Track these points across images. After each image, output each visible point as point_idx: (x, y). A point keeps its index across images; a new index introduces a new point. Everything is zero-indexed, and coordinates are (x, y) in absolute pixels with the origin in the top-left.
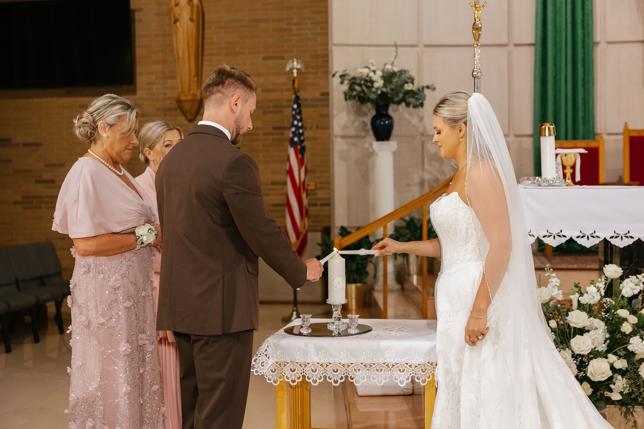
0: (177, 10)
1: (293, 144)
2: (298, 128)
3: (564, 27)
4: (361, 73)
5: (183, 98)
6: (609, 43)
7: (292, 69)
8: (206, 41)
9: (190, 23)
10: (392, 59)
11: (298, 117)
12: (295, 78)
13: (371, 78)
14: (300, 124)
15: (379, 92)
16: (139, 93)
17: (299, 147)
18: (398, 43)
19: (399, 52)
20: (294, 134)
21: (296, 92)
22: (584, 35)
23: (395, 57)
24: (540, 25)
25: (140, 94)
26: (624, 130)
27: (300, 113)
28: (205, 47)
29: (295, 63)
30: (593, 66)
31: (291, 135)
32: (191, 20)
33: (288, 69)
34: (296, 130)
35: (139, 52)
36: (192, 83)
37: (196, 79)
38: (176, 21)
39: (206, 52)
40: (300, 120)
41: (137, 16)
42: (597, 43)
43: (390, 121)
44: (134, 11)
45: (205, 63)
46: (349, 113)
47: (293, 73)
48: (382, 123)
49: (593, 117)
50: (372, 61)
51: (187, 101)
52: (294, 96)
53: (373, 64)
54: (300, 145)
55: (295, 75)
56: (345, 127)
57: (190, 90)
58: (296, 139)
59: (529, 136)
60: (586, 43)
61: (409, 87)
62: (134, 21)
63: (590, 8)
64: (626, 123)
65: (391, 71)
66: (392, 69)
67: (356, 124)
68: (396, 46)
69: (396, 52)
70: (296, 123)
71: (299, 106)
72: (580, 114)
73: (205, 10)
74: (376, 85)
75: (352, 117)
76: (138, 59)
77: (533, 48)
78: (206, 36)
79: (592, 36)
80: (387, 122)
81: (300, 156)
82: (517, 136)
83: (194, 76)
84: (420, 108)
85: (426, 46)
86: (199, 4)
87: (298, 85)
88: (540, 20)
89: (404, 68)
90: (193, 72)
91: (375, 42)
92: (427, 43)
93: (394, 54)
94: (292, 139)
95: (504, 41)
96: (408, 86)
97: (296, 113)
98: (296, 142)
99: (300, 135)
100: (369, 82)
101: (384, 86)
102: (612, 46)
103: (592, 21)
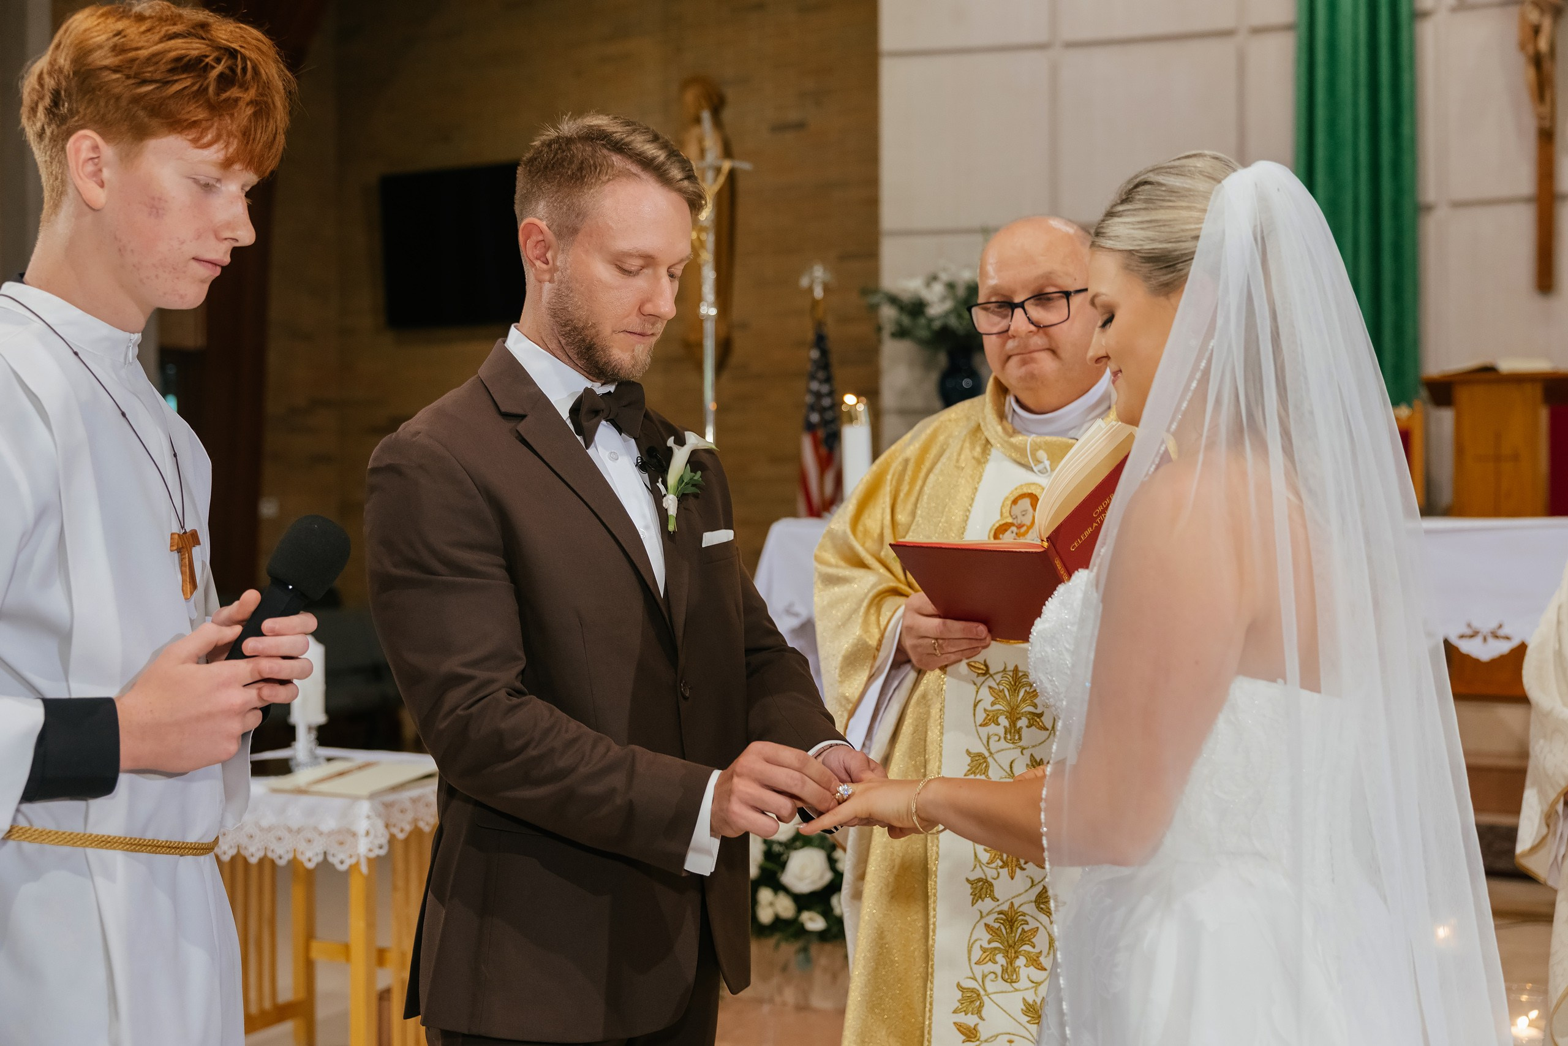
1: (810, 427)
2: (818, 395)
4: (905, 290)
6: (1456, 205)
7: (812, 283)
11: (821, 375)
12: (816, 300)
13: (922, 298)
14: (825, 389)
15: (936, 326)
17: (821, 433)
20: (812, 408)
21: (819, 325)
22: (1397, 190)
27: (827, 367)
29: (818, 271)
30: (1415, 256)
31: (806, 410)
33: (805, 283)
34: (815, 400)
40: (828, 380)
42: (1428, 208)
46: (911, 366)
47: (815, 291)
50: (945, 264)
52: (812, 335)
53: (947, 268)
54: (825, 428)
55: (819, 295)
56: (904, 393)
58: (815, 418)
60: (1401, 208)
67: (927, 386)
70: (815, 386)
71: (824, 353)
74: (932, 312)
75: (917, 373)
79: (1412, 193)
80: (967, 383)
81: (824, 450)
87: (823, 314)
91: (962, 224)
94: (807, 418)
97: (818, 368)
98: (815, 423)
99: (822, 410)
100: (916, 308)
101: (947, 314)
102: (1462, 211)
103: (1414, 160)
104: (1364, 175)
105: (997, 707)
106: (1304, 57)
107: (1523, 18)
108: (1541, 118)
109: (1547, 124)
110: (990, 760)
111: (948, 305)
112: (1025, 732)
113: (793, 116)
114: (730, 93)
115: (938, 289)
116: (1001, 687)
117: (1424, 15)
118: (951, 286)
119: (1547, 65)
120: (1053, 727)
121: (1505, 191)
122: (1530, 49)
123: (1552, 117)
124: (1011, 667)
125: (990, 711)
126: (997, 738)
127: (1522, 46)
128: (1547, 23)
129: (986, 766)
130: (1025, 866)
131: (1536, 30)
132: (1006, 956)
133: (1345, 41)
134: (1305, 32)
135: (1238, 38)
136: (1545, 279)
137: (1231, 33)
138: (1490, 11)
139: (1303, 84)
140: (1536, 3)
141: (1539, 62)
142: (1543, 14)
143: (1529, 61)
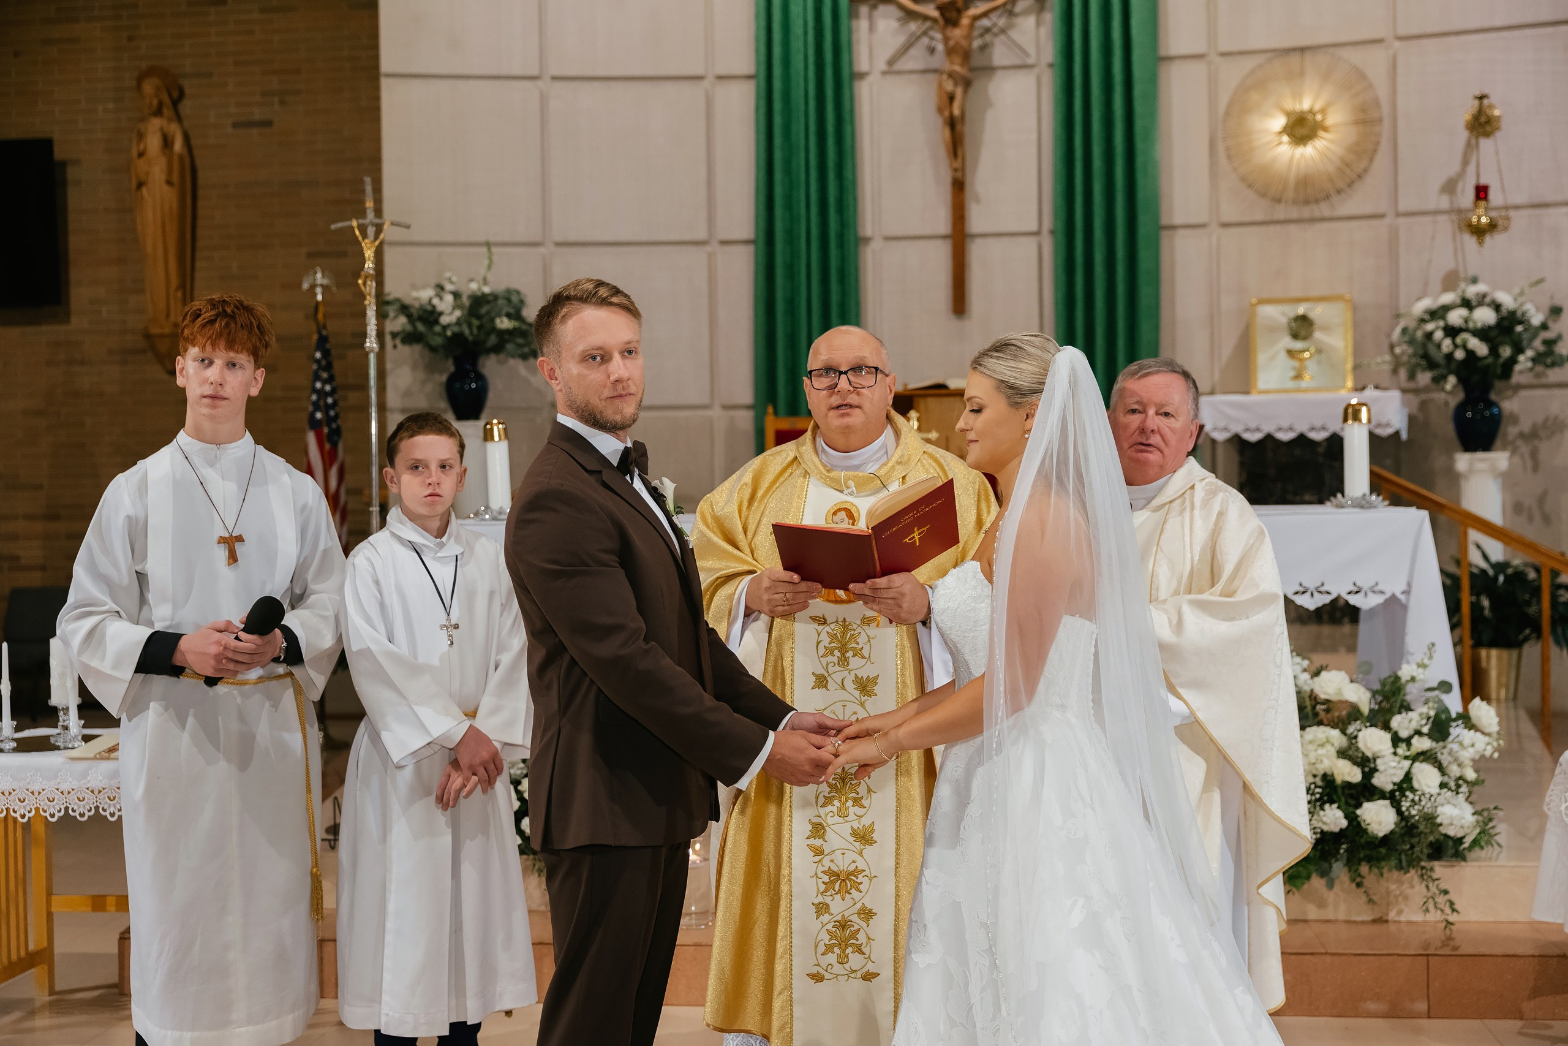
0: (141, 164)
1: (314, 425)
2: (322, 394)
3: (803, 211)
4: (417, 299)
5: (155, 330)
6: (888, 239)
7: (313, 287)
8: (200, 223)
9: (166, 188)
10: (482, 271)
11: (325, 375)
12: (318, 303)
13: (434, 307)
14: (328, 388)
15: (449, 333)
16: (74, 320)
17: (326, 430)
18: (492, 239)
19: (495, 258)
20: (316, 406)
21: (321, 328)
22: (841, 224)
23: (489, 267)
24: (762, 207)
25: (77, 322)
27: (329, 367)
28: (200, 233)
29: (319, 275)
30: (857, 282)
31: (311, 408)
32: (169, 183)
33: (306, 286)
34: (319, 399)
35: (76, 242)
36: (172, 302)
37: (179, 294)
38: (140, 185)
39: (200, 244)
40: (330, 380)
41: (71, 173)
42: (867, 240)
43: (480, 384)
44: (63, 164)
45: (199, 264)
46: (414, 367)
47: (315, 295)
48: (466, 387)
50: (448, 275)
51: (162, 336)
52: (315, 337)
53: (450, 279)
54: (329, 426)
55: (320, 297)
56: (407, 393)
57: (168, 315)
58: (319, 415)
59: (748, 407)
60: (846, 239)
61: (504, 323)
62: (64, 183)
63: (851, 177)
65: (479, 294)
66: (479, 289)
67: (429, 387)
68: (488, 245)
69: (490, 259)
70: (318, 385)
71: (326, 354)
73: (199, 163)
74: (445, 320)
75: (421, 375)
76: (72, 256)
77: (751, 248)
78: (201, 212)
79: (856, 227)
80: (474, 386)
81: (327, 446)
82: (726, 407)
83: (177, 289)
84: (532, 360)
85: (558, 244)
86: (185, 153)
87: (325, 316)
88: (762, 198)
89: (514, 285)
90: (174, 281)
91: (462, 238)
92: (559, 238)
93: (486, 262)
94: (312, 416)
95: (701, 234)
96: (502, 321)
97: (320, 368)
98: (320, 421)
99: (328, 407)
100: (430, 316)
101: (458, 323)
102: (894, 244)
103: (855, 200)
104: (814, 210)
105: (832, 645)
106: (763, 103)
107: (940, 86)
108: (956, 170)
109: (959, 174)
110: (829, 678)
111: (458, 313)
112: (851, 660)
113: (258, 114)
114: (187, 85)
115: (449, 298)
116: (835, 632)
117: (862, 76)
118: (456, 295)
119: (958, 127)
120: (869, 657)
121: (928, 231)
122: (947, 113)
123: (963, 169)
124: (840, 619)
125: (828, 648)
126: (832, 664)
127: (940, 110)
128: (959, 92)
129: (826, 683)
131: (951, 98)
132: (841, 801)
133: (798, 94)
134: (763, 84)
135: (706, 83)
136: (959, 304)
137: (700, 78)
138: (914, 77)
139: (763, 128)
140: (951, 75)
141: (953, 124)
142: (956, 84)
143: (945, 123)
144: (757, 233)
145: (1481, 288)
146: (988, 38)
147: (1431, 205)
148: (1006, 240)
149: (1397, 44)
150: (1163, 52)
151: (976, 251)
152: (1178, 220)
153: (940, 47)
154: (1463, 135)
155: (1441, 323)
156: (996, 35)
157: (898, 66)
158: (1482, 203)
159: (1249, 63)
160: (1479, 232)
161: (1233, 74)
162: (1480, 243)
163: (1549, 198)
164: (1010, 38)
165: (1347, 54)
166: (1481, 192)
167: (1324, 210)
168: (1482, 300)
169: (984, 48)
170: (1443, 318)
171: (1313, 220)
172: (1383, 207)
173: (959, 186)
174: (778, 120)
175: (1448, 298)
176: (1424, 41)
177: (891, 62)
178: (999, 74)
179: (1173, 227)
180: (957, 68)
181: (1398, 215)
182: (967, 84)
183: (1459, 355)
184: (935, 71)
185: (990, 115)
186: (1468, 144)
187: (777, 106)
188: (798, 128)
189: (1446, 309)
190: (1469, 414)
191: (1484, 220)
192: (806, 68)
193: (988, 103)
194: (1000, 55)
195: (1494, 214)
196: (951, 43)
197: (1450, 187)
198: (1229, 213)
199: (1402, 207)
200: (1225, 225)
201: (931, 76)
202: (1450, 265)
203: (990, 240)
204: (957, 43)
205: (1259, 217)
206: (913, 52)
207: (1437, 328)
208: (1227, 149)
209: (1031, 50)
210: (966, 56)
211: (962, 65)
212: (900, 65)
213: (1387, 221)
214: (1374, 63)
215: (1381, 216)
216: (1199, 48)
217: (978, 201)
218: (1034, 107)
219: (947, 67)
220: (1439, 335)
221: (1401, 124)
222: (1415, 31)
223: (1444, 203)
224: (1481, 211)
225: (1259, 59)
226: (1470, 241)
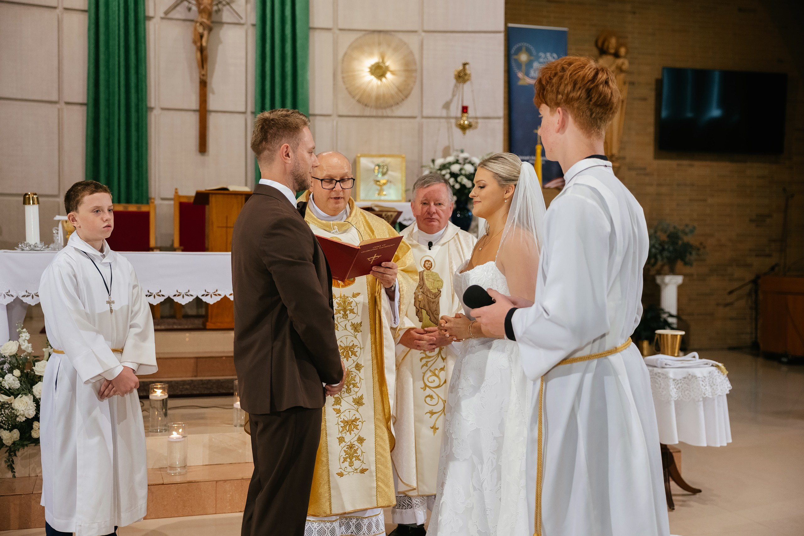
3: (117, 89)
6: (163, 109)
22: (138, 99)
24: (92, 85)
26: (175, 195)
30: (146, 131)
42: (152, 109)
49: (147, 182)
60: (140, 107)
63: (144, 73)
64: (176, 189)
72: (134, 178)
77: (84, 108)
79: (146, 101)
88: (92, 80)
95: (55, 98)
102: (166, 112)
103: (146, 86)
104: (123, 90)
105: (339, 308)
106: (93, 26)
107: (195, 29)
108: (202, 75)
109: (204, 78)
110: (338, 325)
112: (349, 315)
117: (150, 18)
119: (204, 53)
120: (357, 313)
121: (186, 106)
122: (199, 44)
123: (206, 75)
124: (342, 295)
125: (338, 310)
126: (340, 318)
127: (195, 42)
128: (206, 33)
129: (337, 327)
130: (351, 357)
131: (201, 36)
132: (347, 385)
133: (114, 24)
134: (93, 16)
135: (57, 11)
136: (203, 147)
137: (55, 8)
138: (178, 22)
139: (93, 41)
140: (201, 24)
141: (202, 50)
142: (204, 29)
143: (198, 49)
144: (88, 100)
145: (465, 155)
146: (220, 6)
147: (438, 114)
148: (228, 115)
149: (423, 34)
150: (311, 25)
151: (213, 120)
152: (317, 112)
153: (194, 8)
154: (453, 81)
155: (448, 171)
156: (224, 5)
157: (170, 16)
158: (466, 115)
159: (353, 36)
160: (463, 128)
161: (346, 40)
162: (464, 134)
163: (491, 114)
164: (231, 7)
165: (400, 36)
166: (465, 109)
167: (388, 112)
168: (466, 161)
169: (218, 11)
170: (449, 168)
171: (383, 117)
172: (416, 113)
173: (203, 84)
174: (102, 37)
175: (450, 159)
176: (436, 34)
177: (166, 13)
178: (226, 26)
179: (314, 115)
180: (205, 20)
181: (423, 117)
182: (210, 29)
183: (457, 186)
184: (192, 21)
185: (220, 48)
186: (456, 86)
187: (102, 29)
188: (114, 43)
189: (450, 164)
190: (459, 215)
191: (466, 122)
192: (119, 10)
193: (220, 42)
194: (226, 16)
195: (471, 120)
196: (202, 7)
197: (447, 106)
198: (343, 110)
199: (425, 114)
200: (340, 116)
201: (188, 23)
202: (447, 144)
203: (220, 115)
204: (205, 7)
205: (357, 113)
206: (178, 8)
207: (447, 173)
208: (343, 78)
209: (243, 16)
210: (210, 15)
211: (208, 19)
212: (172, 15)
213: (418, 120)
214: (413, 41)
215: (414, 117)
216: (329, 25)
217: (213, 93)
218: (244, 46)
219: (200, 19)
220: (448, 176)
221: (425, 73)
222: (432, 29)
223: (444, 113)
224: (464, 118)
225: (359, 35)
226: (457, 132)
